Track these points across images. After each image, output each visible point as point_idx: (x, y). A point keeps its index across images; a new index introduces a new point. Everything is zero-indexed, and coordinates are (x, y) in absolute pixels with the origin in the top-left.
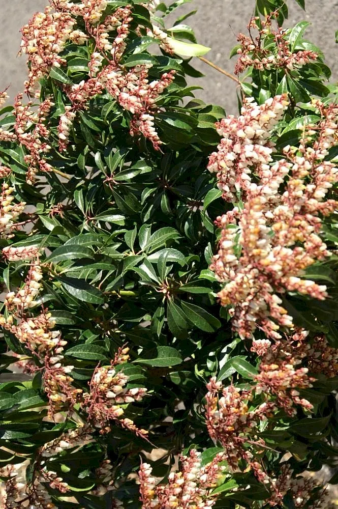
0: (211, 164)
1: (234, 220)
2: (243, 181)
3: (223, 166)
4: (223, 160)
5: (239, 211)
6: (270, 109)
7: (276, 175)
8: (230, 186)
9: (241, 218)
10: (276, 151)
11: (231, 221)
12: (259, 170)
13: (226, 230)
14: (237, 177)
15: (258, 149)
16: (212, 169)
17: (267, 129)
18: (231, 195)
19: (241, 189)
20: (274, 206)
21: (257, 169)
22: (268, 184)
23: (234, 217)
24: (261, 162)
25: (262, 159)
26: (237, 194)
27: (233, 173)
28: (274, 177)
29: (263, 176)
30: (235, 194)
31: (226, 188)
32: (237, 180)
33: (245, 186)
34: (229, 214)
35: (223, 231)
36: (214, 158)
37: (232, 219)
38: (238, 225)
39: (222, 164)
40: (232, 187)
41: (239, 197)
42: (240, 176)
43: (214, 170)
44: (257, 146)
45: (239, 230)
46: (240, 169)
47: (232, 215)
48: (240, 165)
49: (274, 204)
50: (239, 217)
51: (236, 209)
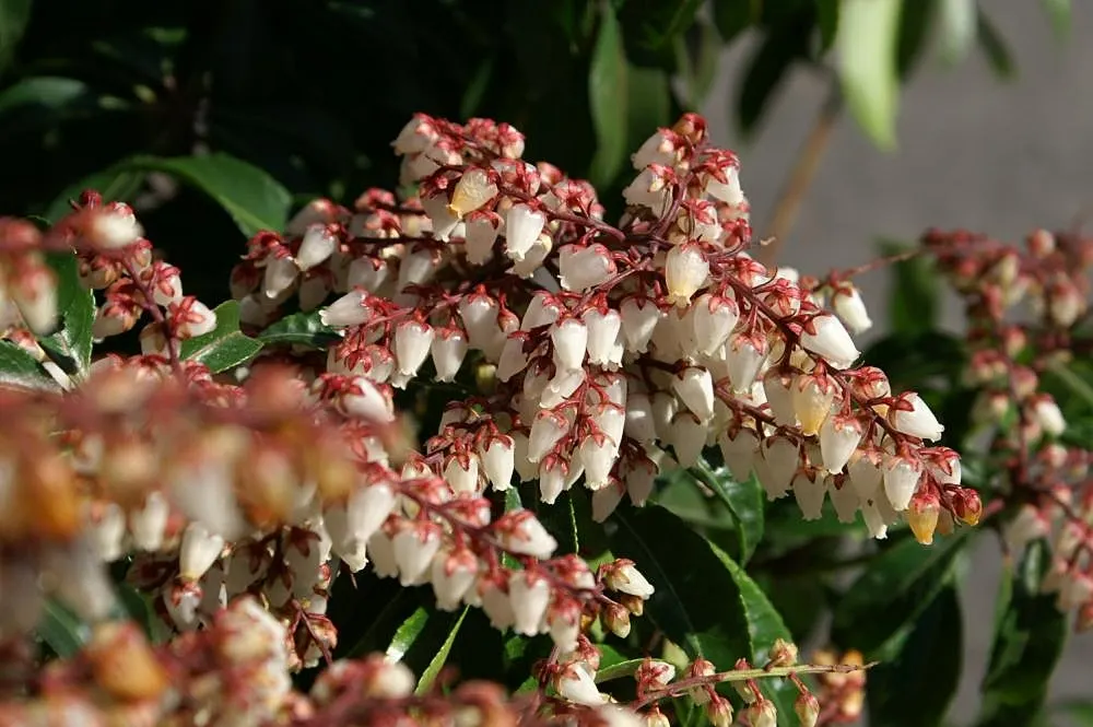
0: (444, 131)
1: (128, 320)
2: (386, 341)
3: (458, 195)
4: (494, 189)
5: (192, 343)
6: (871, 433)
7: (479, 550)
8: (334, 267)
9: (148, 362)
10: (601, 513)
11: (114, 305)
12: (474, 428)
13: (34, 260)
14: (398, 298)
15: (604, 402)
16: (416, 146)
17: (731, 437)
18: (277, 285)
19: (328, 338)
20: (264, 566)
21: (476, 415)
22: (412, 506)
23: (147, 317)
24: (526, 432)
25: (546, 439)
26: (291, 322)
27: (419, 271)
28: (466, 538)
29: (440, 458)
30: (290, 304)
31: (318, 248)
32: (382, 301)
33: (357, 354)
34: (163, 277)
35: (28, 234)
36: (489, 145)
37: (128, 306)
38: (99, 352)
39: (475, 190)
40: (327, 282)
41: (275, 334)
42: (411, 317)
43: (415, 155)
44: (616, 391)
45: (68, 366)
46: (454, 307)
47: (159, 298)
48: (480, 307)
49: (278, 569)
50: (149, 345)
51: (204, 319)
